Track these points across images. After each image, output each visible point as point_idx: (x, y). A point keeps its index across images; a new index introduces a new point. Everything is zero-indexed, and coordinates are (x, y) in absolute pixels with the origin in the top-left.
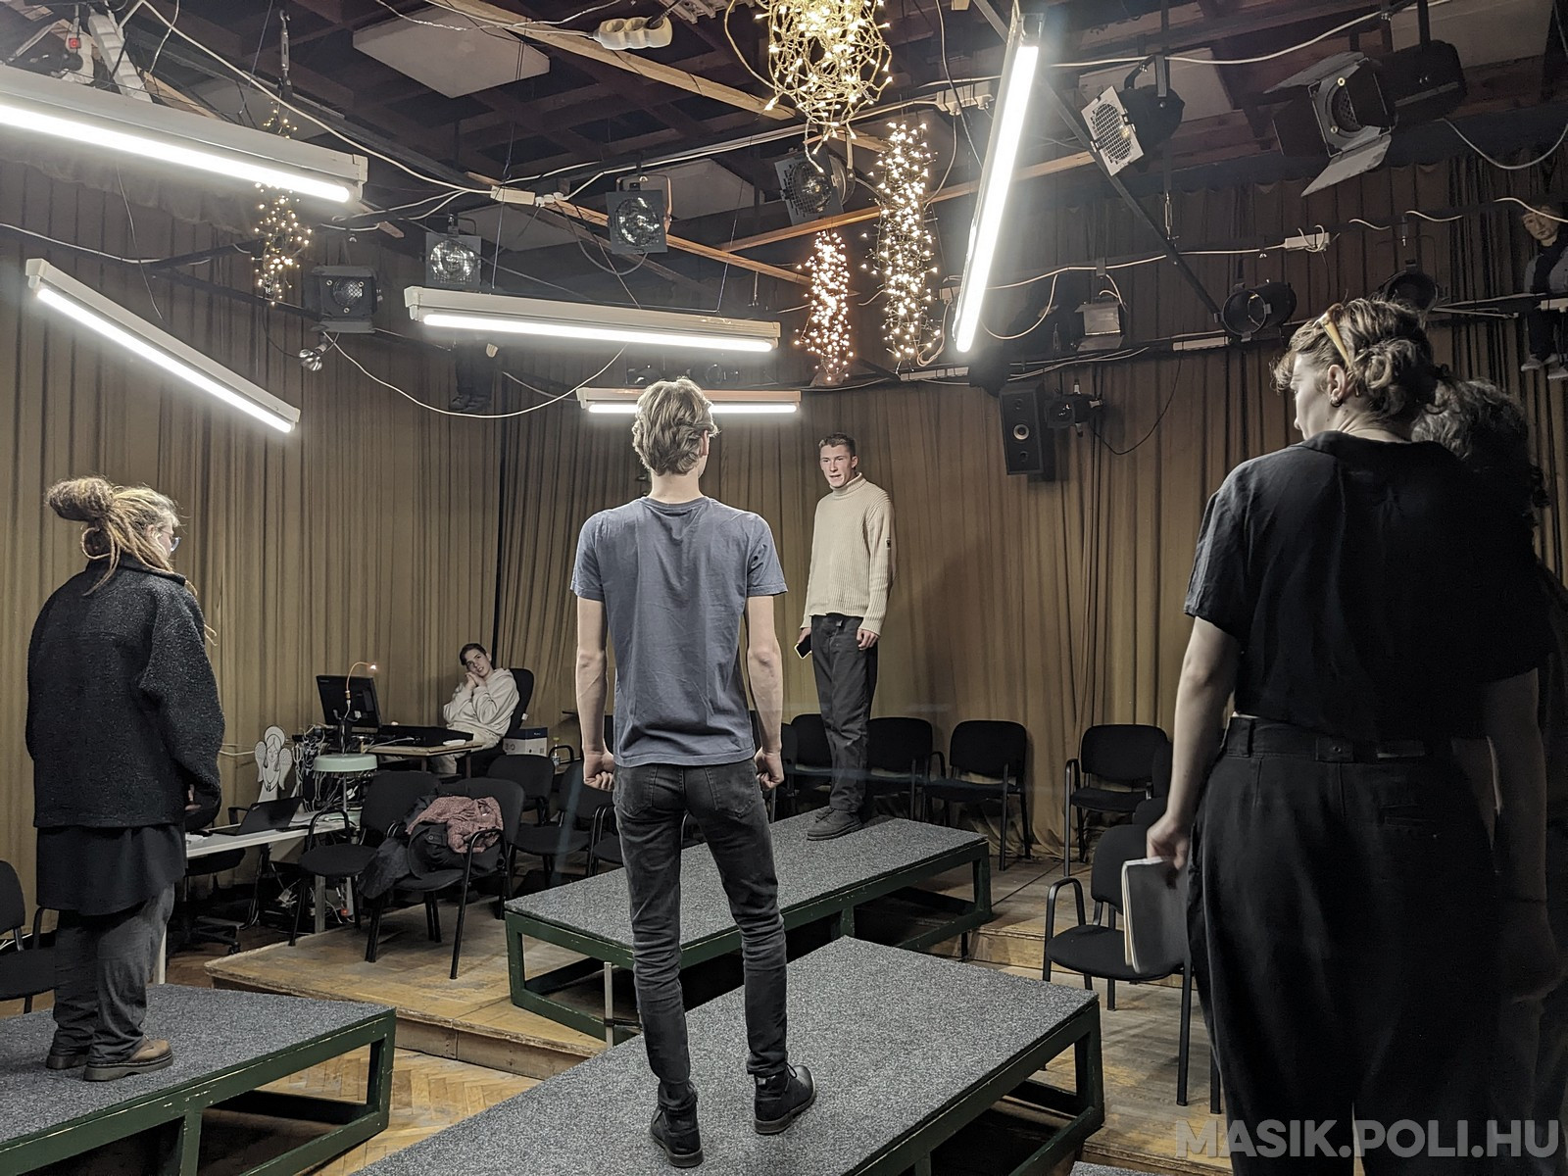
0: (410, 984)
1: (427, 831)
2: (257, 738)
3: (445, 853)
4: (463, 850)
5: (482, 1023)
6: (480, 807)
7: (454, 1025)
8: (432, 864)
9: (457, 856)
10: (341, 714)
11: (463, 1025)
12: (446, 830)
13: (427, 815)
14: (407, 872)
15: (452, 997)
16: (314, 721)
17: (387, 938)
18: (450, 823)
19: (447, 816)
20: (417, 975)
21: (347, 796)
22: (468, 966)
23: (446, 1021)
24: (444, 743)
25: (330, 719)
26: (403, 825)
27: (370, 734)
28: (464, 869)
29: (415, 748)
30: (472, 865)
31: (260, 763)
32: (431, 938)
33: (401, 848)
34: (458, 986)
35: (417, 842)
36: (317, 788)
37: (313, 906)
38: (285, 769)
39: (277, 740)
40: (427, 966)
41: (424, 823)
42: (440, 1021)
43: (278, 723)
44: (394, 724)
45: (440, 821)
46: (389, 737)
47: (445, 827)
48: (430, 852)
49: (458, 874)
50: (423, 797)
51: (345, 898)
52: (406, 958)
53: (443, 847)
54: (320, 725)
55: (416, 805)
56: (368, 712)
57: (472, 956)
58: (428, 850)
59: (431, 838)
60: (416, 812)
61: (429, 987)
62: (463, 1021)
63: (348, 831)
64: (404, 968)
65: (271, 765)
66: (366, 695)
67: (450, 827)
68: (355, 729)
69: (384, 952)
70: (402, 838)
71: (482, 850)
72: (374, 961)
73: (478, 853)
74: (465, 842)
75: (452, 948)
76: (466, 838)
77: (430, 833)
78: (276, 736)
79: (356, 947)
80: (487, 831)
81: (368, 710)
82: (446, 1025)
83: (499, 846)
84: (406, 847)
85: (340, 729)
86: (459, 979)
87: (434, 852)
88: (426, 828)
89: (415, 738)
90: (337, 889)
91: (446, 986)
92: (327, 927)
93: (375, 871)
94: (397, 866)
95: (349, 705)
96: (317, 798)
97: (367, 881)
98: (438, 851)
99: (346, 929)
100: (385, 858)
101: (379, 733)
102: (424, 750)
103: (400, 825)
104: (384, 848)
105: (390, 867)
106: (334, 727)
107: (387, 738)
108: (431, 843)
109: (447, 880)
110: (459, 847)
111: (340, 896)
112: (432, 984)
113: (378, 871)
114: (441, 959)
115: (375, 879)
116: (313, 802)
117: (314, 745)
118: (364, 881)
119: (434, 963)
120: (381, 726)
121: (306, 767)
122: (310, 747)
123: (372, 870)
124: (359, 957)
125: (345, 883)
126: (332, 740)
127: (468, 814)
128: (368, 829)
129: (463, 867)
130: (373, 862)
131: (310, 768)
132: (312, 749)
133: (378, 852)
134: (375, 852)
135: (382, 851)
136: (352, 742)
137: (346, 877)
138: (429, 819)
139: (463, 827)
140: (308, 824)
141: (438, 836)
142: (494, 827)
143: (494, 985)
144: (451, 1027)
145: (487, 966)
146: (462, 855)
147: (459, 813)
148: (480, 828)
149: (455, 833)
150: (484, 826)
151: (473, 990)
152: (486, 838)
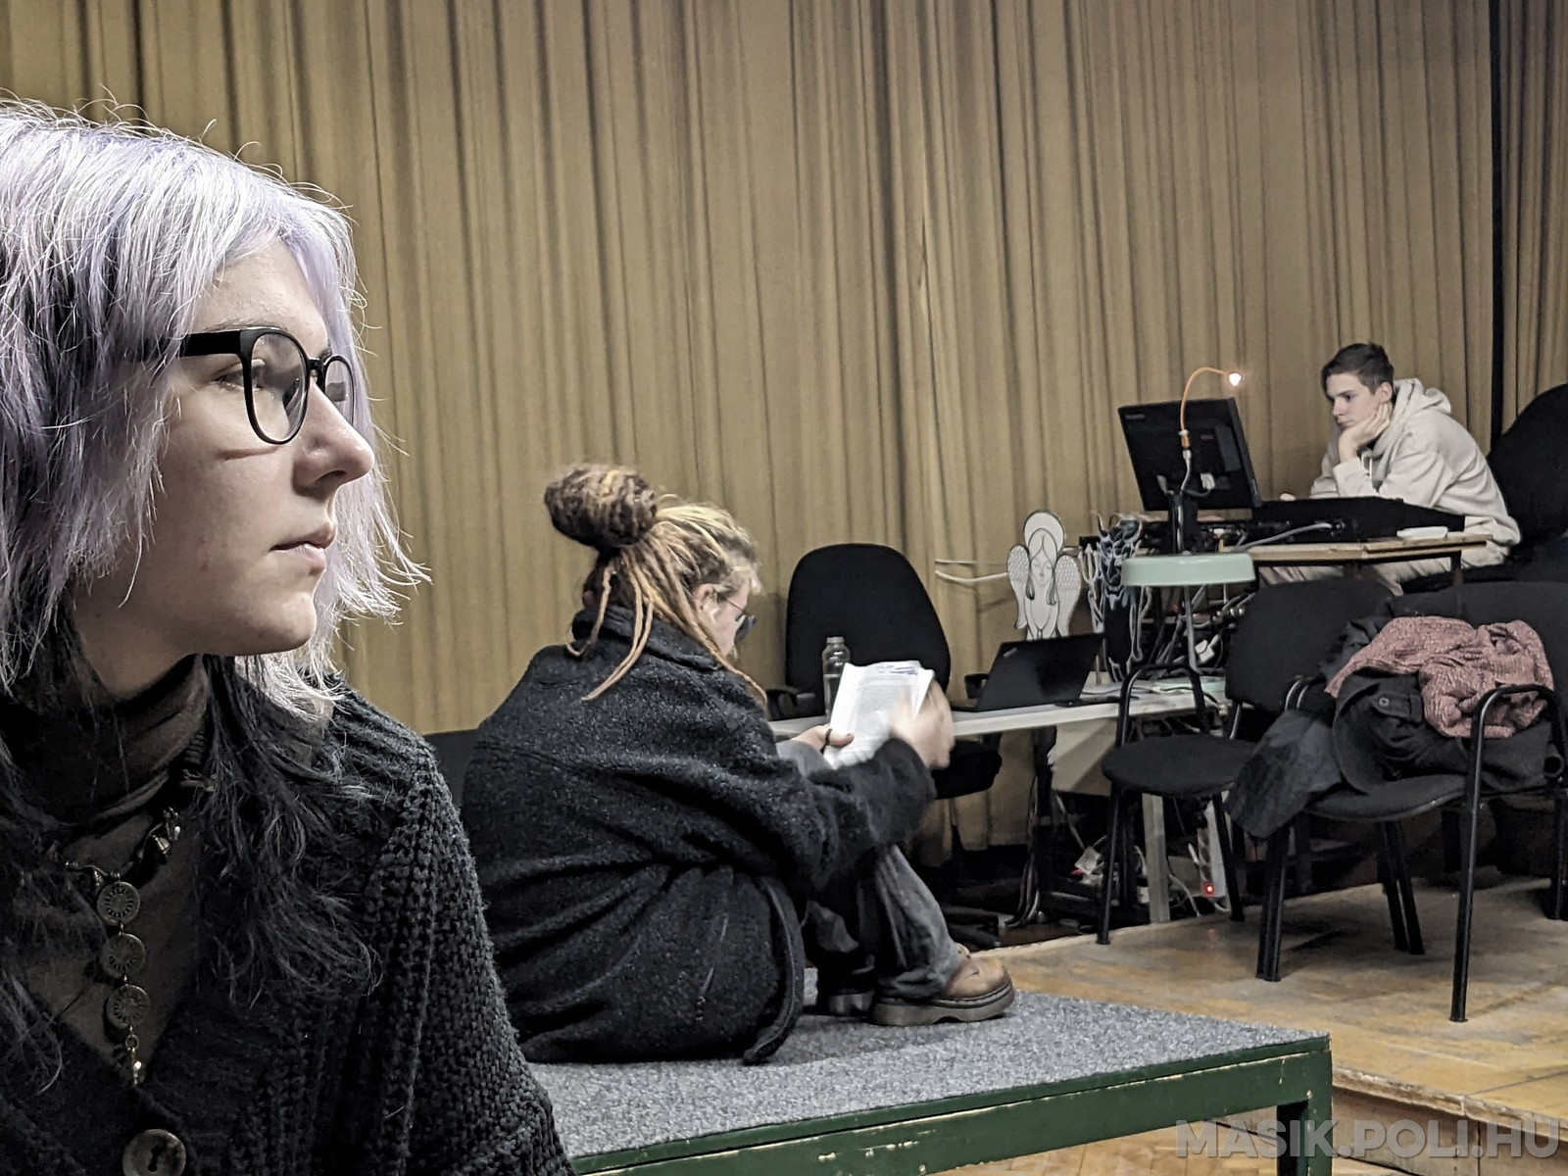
0: (1358, 1024)
1: (1372, 690)
2: (1013, 540)
3: (1418, 738)
4: (1462, 730)
6: (1494, 641)
7: (1469, 1108)
8: (1395, 765)
9: (1450, 745)
10: (1174, 483)
11: (1490, 1111)
12: (1418, 688)
13: (1376, 652)
14: (1336, 779)
15: (1458, 1055)
16: (1122, 504)
17: (1307, 940)
18: (1429, 669)
19: (1419, 658)
20: (1377, 1010)
21: (1197, 656)
22: (1492, 1001)
23: (1448, 1100)
24: (1400, 534)
25: (1152, 499)
26: (1322, 680)
27: (1236, 524)
28: (1466, 774)
29: (1334, 546)
30: (1485, 766)
31: (1019, 589)
32: (1401, 945)
33: (1317, 730)
34: (1470, 1035)
35: (1353, 712)
36: (1135, 634)
37: (1144, 883)
38: (1070, 598)
39: (1048, 539)
40: (1397, 995)
41: (1366, 672)
42: (1434, 1099)
43: (1051, 507)
44: (1286, 497)
45: (1402, 670)
46: (1277, 526)
47: (1417, 681)
48: (1387, 733)
49: (1451, 786)
50: (1360, 622)
51: (1207, 859)
52: (1349, 978)
53: (1416, 725)
54: (1135, 513)
55: (1344, 638)
56: (1228, 474)
57: (1499, 981)
58: (1379, 731)
59: (1383, 703)
60: (1346, 651)
61: (1401, 1032)
62: (1492, 1102)
63: (1202, 715)
64: (1345, 996)
65: (1042, 594)
66: (1223, 433)
67: (1427, 679)
68: (1205, 516)
69: (1297, 965)
70: (1323, 711)
71: (1507, 732)
72: (1277, 980)
73: (1500, 739)
74: (1465, 714)
75: (1451, 967)
76: (1465, 704)
77: (1381, 691)
78: (1047, 532)
79: (1237, 954)
80: (1515, 690)
81: (1228, 468)
82: (1452, 1109)
83: (1546, 727)
84: (1330, 724)
85: (1173, 516)
86: (1473, 1023)
87: (1392, 734)
88: (1368, 683)
89: (1334, 524)
90: (1191, 848)
91: (1444, 1037)
92: (1174, 918)
93: (1265, 776)
94: (1311, 766)
95: (1188, 462)
96: (1135, 655)
97: (1249, 799)
98: (1403, 731)
99: (1212, 924)
100: (1283, 753)
101: (1254, 521)
102: (1356, 547)
103: (1312, 684)
104: (1279, 733)
105: (1295, 766)
106: (1161, 516)
107: (1272, 529)
108: (1383, 716)
109: (1429, 796)
110: (1452, 724)
111: (1196, 860)
112: (1412, 1028)
113: (1270, 776)
114: (1428, 984)
115: (1265, 793)
116: (1128, 663)
117: (1123, 544)
118: (1243, 800)
119: (1409, 989)
120: (1258, 505)
121: (1110, 592)
122: (1114, 550)
123: (1257, 777)
124: (1243, 970)
125: (1204, 824)
126: (1159, 541)
127: (1467, 654)
128: (1245, 705)
129: (1463, 768)
130: (1258, 758)
131: (1117, 594)
132: (1118, 553)
133: (1269, 740)
134: (1262, 743)
135: (1276, 736)
136: (1200, 542)
137: (1205, 808)
138: (1373, 664)
139: (1457, 682)
140: (1118, 694)
141: (1402, 699)
142: (1533, 681)
143: (1558, 1039)
144: (1462, 1114)
145: (1535, 1002)
146: (1460, 742)
147: (1447, 652)
148: (1498, 684)
149: (1441, 693)
150: (1508, 681)
151: (1507, 1044)
152: (1513, 707)
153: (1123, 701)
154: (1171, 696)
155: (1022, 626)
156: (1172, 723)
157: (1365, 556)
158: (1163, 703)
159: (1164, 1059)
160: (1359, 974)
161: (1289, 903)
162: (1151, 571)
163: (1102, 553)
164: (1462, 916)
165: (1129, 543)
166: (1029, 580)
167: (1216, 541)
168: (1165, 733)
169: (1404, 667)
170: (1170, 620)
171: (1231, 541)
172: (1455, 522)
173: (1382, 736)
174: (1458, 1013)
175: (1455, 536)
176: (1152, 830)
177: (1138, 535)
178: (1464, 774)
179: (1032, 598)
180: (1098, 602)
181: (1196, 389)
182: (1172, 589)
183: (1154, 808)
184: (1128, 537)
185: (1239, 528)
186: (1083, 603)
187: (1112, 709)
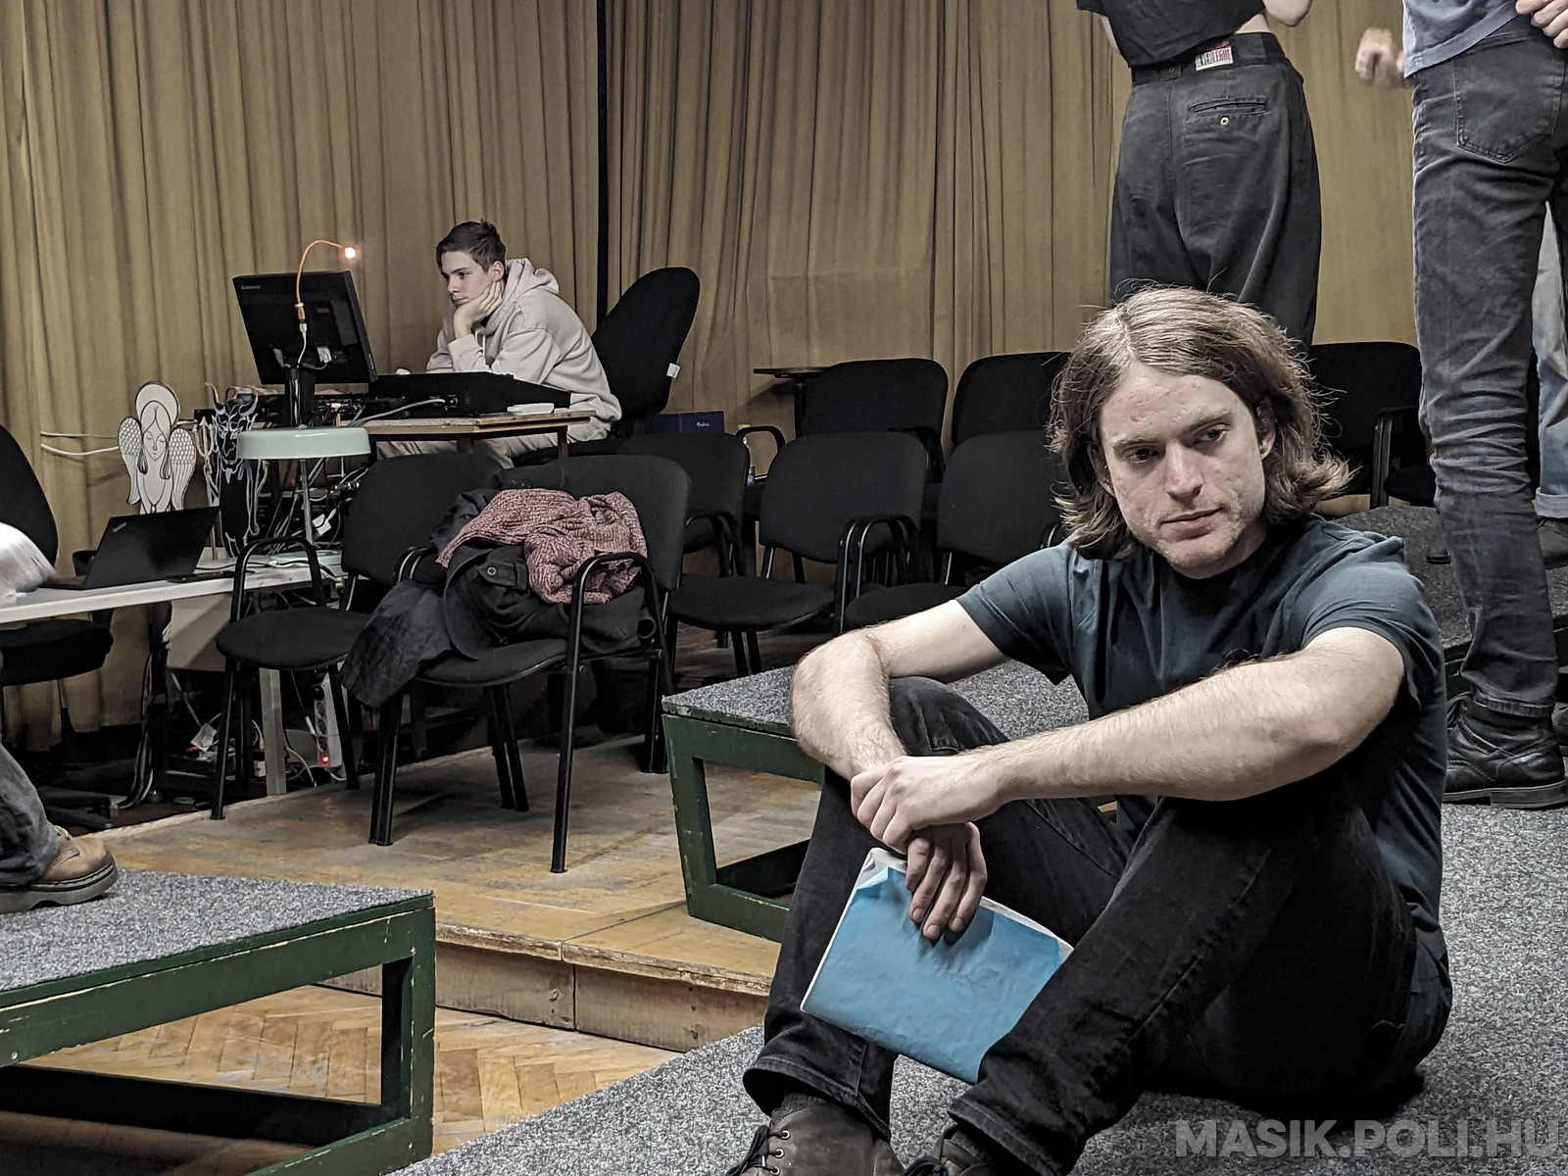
0: (465, 881)
1: (481, 560)
2: (123, 412)
3: (523, 605)
4: (563, 597)
5: (628, 951)
6: (594, 513)
7: (564, 953)
9: (552, 611)
10: (290, 356)
11: (584, 954)
12: (523, 557)
13: (484, 523)
14: (447, 648)
15: (557, 904)
16: (239, 378)
17: (416, 804)
18: (531, 540)
19: (524, 529)
20: (483, 867)
21: (314, 529)
22: (589, 851)
23: (546, 947)
24: (509, 409)
25: (269, 372)
26: (434, 551)
27: (353, 397)
28: (568, 638)
29: (448, 421)
30: (584, 631)
31: (131, 464)
32: (507, 803)
33: (428, 599)
34: (566, 885)
35: (462, 584)
36: (251, 510)
38: (184, 472)
40: (501, 852)
41: (475, 542)
42: (533, 947)
43: (164, 379)
44: (401, 372)
45: (509, 540)
46: (394, 400)
47: (523, 550)
48: (493, 601)
49: (555, 648)
50: (470, 494)
51: (324, 729)
52: (457, 838)
53: (521, 593)
54: (252, 387)
55: (454, 510)
56: (345, 349)
57: (597, 833)
58: (485, 598)
59: (491, 572)
60: (457, 522)
61: (506, 886)
62: (586, 946)
64: (452, 855)
65: (154, 467)
66: (338, 307)
67: (531, 549)
68: (322, 390)
69: (407, 829)
70: (434, 581)
71: (604, 597)
72: (389, 844)
73: (598, 604)
74: (566, 582)
75: (552, 821)
77: (489, 561)
78: (159, 404)
79: (351, 821)
80: (612, 557)
81: (345, 343)
82: (549, 955)
83: (640, 592)
84: (440, 594)
85: (289, 389)
86: (571, 873)
87: (499, 601)
88: (477, 553)
89: (448, 399)
90: (308, 719)
91: (545, 888)
92: (290, 789)
93: (377, 647)
94: (422, 635)
95: (304, 335)
96: (253, 529)
97: (362, 669)
98: (509, 599)
99: (327, 793)
100: (396, 623)
101: (371, 394)
102: (468, 422)
103: (424, 555)
104: (392, 603)
105: (407, 636)
106: (278, 390)
107: (387, 403)
108: (491, 585)
109: (532, 661)
110: (555, 591)
111: (313, 732)
112: (514, 881)
113: (383, 646)
114: (530, 839)
115: (378, 664)
116: (245, 538)
117: (238, 417)
118: (356, 670)
119: (514, 845)
120: (373, 380)
121: (225, 467)
122: (229, 424)
123: (371, 645)
124: (355, 837)
125: (321, 695)
126: (276, 414)
127: (568, 524)
128: (360, 577)
129: (563, 631)
130: (372, 628)
131: (233, 467)
132: (234, 426)
133: (381, 610)
134: (374, 616)
135: (390, 606)
136: (317, 416)
137: (322, 679)
138: (482, 535)
139: (560, 550)
140: (233, 569)
141: (508, 568)
142: (628, 549)
143: (648, 882)
144: (558, 958)
145: (628, 850)
146: (561, 608)
147: (551, 523)
148: (597, 552)
149: (544, 562)
150: (606, 549)
151: (603, 891)
152: (610, 573)
153: (238, 575)
154: (287, 570)
155: (134, 500)
156: (288, 596)
157: (477, 431)
158: (279, 576)
159: (269, 928)
160: (467, 833)
161: (404, 768)
162: (269, 445)
163: (217, 426)
164: (562, 772)
165: (245, 416)
166: (142, 453)
167: (334, 415)
168: (281, 605)
169: (510, 537)
170: (287, 495)
171: (348, 415)
172: (561, 398)
173: (489, 603)
174: (557, 866)
175: (561, 412)
176: (269, 703)
177: (254, 407)
178: (566, 638)
179: (145, 472)
180: (213, 476)
181: (310, 261)
182: (290, 461)
183: (271, 681)
184: (244, 410)
185: (356, 403)
186: (198, 475)
187: (226, 583)
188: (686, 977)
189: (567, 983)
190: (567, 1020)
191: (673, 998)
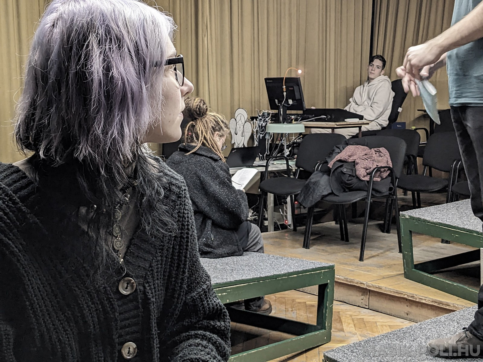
1: (341, 166)
2: (231, 116)
3: (354, 180)
4: (367, 178)
5: (387, 286)
6: (376, 153)
7: (367, 286)
8: (347, 188)
9: (363, 183)
10: (280, 102)
11: (373, 287)
12: (354, 166)
13: (344, 155)
14: (330, 192)
15: (362, 271)
18: (357, 161)
19: (355, 157)
22: (370, 256)
23: (361, 283)
24: (345, 120)
25: (273, 106)
26: (327, 163)
27: (298, 115)
28: (368, 191)
29: (327, 123)
30: (373, 189)
31: (233, 132)
32: (342, 239)
33: (325, 177)
34: (365, 265)
35: (336, 173)
36: (267, 147)
37: (267, 219)
38: (248, 135)
39: (242, 117)
41: (340, 161)
42: (357, 283)
43: (243, 107)
44: (313, 107)
45: (350, 161)
46: (310, 116)
47: (354, 163)
48: (345, 179)
49: (362, 195)
50: (338, 146)
51: (286, 213)
52: (328, 248)
53: (354, 176)
54: (268, 110)
55: (334, 150)
56: (296, 100)
58: (343, 178)
59: (345, 170)
60: (334, 155)
62: (374, 284)
63: (288, 171)
64: (328, 254)
65: (239, 133)
66: (296, 88)
67: (357, 164)
68: (288, 112)
70: (327, 171)
71: (379, 179)
72: (309, 248)
73: (377, 182)
74: (368, 174)
75: (357, 246)
76: (368, 171)
77: (344, 166)
78: (242, 115)
79: (296, 241)
80: (382, 167)
81: (297, 98)
82: (362, 286)
83: (390, 178)
84: (329, 175)
85: (279, 111)
86: (365, 262)
87: (347, 179)
88: (341, 164)
89: (327, 116)
90: (280, 210)
91: (358, 265)
92: (275, 230)
93: (309, 190)
94: (323, 188)
95: (285, 96)
96: (267, 153)
97: (304, 197)
98: (350, 178)
99: (286, 232)
100: (315, 183)
101: (304, 114)
102: (333, 123)
103: (323, 163)
104: (314, 178)
105: (318, 188)
106: (276, 111)
107: (308, 117)
108: (345, 174)
109: (356, 197)
110: (364, 177)
111: (282, 213)
112: (348, 263)
113: (311, 190)
114: (351, 250)
115: (309, 195)
116: (265, 155)
117: (265, 119)
119: (346, 252)
120: (305, 110)
121: (260, 134)
122: (262, 121)
123: (307, 189)
124: (298, 245)
125: (286, 203)
126: (276, 119)
127: (367, 157)
128: (301, 169)
129: (367, 190)
130: (308, 184)
131: (263, 134)
132: (264, 122)
133: (310, 179)
134: (308, 181)
135: (313, 178)
136: (287, 120)
137: (287, 198)
138: (342, 159)
139: (366, 165)
140: (265, 164)
141: (350, 169)
142: (386, 165)
143: (390, 267)
144: (365, 287)
145: (382, 256)
146: (366, 183)
147: (363, 156)
148: (377, 166)
149: (361, 168)
150: (380, 165)
151: (376, 268)
152: (381, 172)
153: (267, 166)
154: (279, 165)
155: (233, 142)
156: (277, 174)
157: (336, 126)
158: (277, 167)
160: (332, 247)
161: (313, 225)
162: (274, 128)
163: (259, 122)
164: (364, 232)
165: (267, 119)
166: (236, 129)
167: (292, 120)
168: (275, 176)
169: (351, 160)
170: (277, 142)
171: (296, 120)
172: (361, 118)
173: (344, 180)
174: (361, 259)
176: (270, 204)
177: (270, 117)
178: (367, 191)
179: (236, 134)
180: (256, 136)
181: (285, 75)
182: (278, 134)
183: (271, 197)
184: (267, 117)
186: (252, 137)
187: (263, 169)
188: (406, 296)
189: (367, 295)
190: (366, 306)
191: (400, 302)
